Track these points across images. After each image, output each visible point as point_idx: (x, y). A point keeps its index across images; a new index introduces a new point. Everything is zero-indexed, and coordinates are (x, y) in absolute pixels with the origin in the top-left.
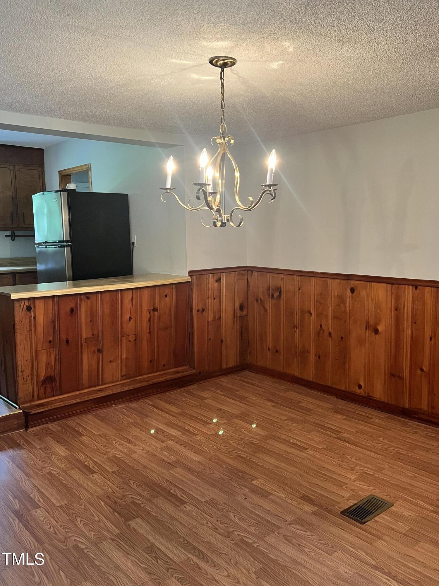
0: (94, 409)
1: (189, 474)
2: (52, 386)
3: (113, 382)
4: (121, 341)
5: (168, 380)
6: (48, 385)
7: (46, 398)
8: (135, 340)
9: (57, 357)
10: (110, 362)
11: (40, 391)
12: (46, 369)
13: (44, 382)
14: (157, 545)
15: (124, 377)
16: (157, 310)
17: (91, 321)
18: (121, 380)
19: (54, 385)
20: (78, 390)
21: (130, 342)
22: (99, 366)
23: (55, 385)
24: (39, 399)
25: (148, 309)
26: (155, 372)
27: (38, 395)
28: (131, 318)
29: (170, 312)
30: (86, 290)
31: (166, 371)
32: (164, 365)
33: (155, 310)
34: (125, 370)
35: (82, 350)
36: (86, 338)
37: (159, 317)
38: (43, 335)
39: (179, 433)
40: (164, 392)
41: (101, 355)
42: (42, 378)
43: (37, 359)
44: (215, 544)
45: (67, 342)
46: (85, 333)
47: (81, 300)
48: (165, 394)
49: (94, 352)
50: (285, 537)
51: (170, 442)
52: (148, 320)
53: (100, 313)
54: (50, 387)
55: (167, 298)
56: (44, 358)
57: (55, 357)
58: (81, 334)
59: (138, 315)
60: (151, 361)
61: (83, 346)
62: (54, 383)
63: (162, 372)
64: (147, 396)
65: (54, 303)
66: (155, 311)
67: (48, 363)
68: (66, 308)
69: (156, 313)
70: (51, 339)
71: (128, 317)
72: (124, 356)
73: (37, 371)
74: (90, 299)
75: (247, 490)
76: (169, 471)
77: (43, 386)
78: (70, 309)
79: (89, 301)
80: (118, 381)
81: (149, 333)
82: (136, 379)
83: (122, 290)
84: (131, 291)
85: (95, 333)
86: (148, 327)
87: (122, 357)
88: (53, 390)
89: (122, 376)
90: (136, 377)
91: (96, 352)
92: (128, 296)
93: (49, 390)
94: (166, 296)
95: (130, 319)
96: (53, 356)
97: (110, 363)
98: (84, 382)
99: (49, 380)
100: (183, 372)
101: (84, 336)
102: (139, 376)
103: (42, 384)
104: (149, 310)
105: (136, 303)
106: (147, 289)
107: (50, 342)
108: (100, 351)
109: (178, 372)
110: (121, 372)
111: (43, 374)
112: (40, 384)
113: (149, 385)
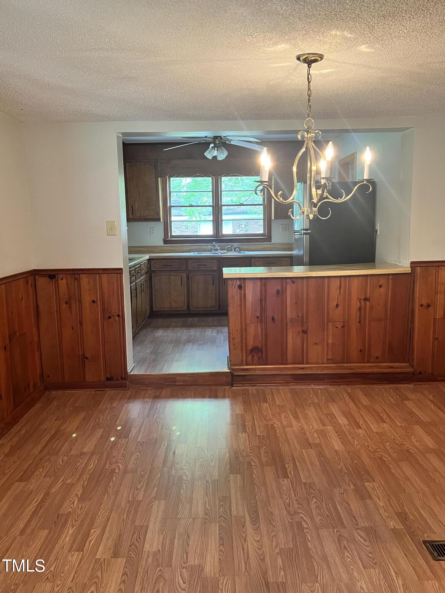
0: (293, 384)
1: (317, 457)
2: (259, 355)
3: (316, 363)
4: (327, 326)
5: (375, 373)
6: (256, 355)
7: (253, 365)
8: (342, 327)
9: (264, 331)
10: (316, 344)
11: (248, 358)
12: (254, 340)
13: (252, 351)
14: (232, 498)
15: (330, 361)
16: (369, 300)
17: (296, 304)
18: (327, 363)
19: (260, 355)
20: (283, 364)
21: (337, 329)
22: (304, 347)
23: (262, 355)
24: (247, 365)
25: (358, 298)
26: (366, 363)
27: (246, 361)
28: (339, 306)
29: (386, 303)
30: (290, 275)
31: (378, 364)
32: (377, 358)
33: (366, 299)
34: (331, 354)
35: (287, 328)
36: (291, 319)
37: (372, 307)
38: (252, 310)
39: (346, 422)
40: (370, 384)
41: (305, 336)
42: (250, 347)
43: (246, 329)
44: (274, 515)
45: (273, 319)
46: (290, 313)
47: (286, 283)
48: (371, 386)
49: (299, 332)
50: (340, 537)
51: (330, 428)
52: (358, 309)
53: (305, 298)
54: (257, 357)
55: (382, 289)
56: (252, 330)
57: (262, 331)
58: (286, 314)
59: (347, 303)
60: (361, 351)
61: (288, 325)
62: (260, 353)
63: (374, 364)
64: (349, 383)
65: (262, 284)
66: (367, 301)
67: (256, 336)
68: (272, 289)
69: (368, 303)
70: (258, 314)
71: (335, 304)
72: (330, 341)
73: (246, 341)
74: (295, 283)
75: (352, 487)
76: (303, 450)
77: (251, 354)
78: (276, 291)
79: (294, 285)
80: (323, 364)
81: (359, 322)
82: (343, 366)
83: (329, 277)
84: (339, 279)
85: (300, 315)
86: (358, 316)
87: (328, 341)
88: (259, 359)
89: (328, 360)
90: (344, 363)
91: (301, 332)
92: (335, 284)
93: (256, 358)
94: (380, 286)
95: (337, 306)
96: (259, 330)
97: (315, 346)
98: (288, 358)
99: (255, 350)
100: (397, 368)
101: (289, 316)
102: (347, 363)
103: (250, 352)
104: (360, 300)
105: (345, 291)
106: (357, 278)
107: (258, 317)
108: (305, 332)
109: (392, 367)
110: (327, 355)
111: (251, 344)
112: (248, 352)
113: (351, 373)
